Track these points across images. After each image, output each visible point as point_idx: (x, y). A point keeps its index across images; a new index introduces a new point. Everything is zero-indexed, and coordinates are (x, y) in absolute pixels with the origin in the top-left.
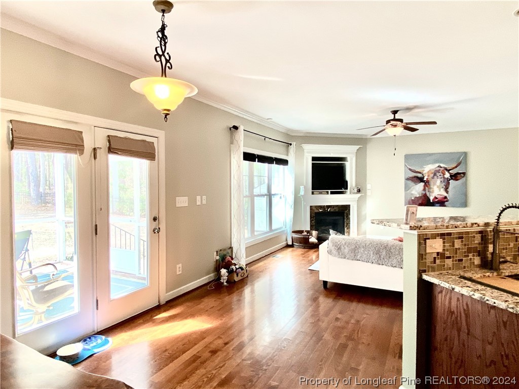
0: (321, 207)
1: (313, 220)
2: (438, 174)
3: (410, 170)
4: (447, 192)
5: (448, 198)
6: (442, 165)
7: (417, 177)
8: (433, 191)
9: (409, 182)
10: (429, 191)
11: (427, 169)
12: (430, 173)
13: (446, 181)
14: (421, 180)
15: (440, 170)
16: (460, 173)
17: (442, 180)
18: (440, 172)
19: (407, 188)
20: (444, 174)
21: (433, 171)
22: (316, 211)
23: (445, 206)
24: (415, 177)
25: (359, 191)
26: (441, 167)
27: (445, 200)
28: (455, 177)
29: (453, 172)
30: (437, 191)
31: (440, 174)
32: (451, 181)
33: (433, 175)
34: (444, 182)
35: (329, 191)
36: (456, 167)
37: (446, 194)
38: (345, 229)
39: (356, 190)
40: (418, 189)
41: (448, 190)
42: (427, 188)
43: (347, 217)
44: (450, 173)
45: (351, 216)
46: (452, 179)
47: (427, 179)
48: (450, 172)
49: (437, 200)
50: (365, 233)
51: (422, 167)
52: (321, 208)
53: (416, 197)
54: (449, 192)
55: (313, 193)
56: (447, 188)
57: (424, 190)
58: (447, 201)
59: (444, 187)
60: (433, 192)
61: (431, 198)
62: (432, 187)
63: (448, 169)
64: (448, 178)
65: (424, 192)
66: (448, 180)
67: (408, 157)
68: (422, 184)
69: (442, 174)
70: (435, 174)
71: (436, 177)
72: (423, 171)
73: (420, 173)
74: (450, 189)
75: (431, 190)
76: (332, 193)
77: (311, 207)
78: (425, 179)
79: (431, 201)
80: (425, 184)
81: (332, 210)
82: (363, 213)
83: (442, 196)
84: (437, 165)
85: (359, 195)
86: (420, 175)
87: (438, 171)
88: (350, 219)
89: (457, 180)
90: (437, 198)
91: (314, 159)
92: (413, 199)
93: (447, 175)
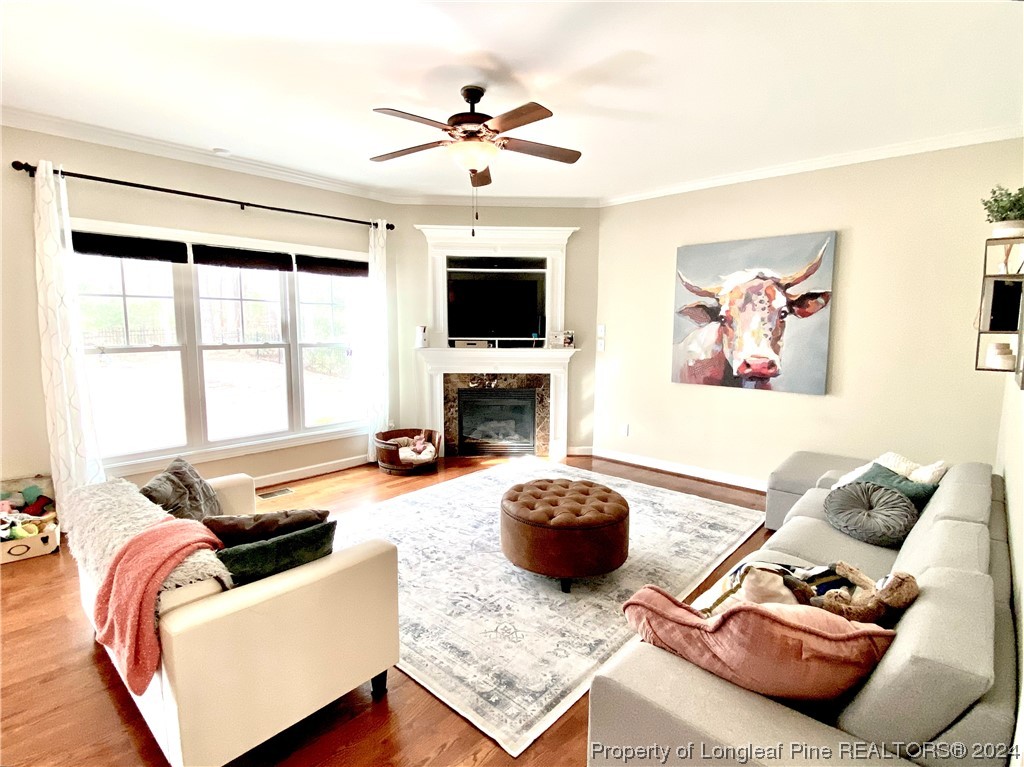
0: (473, 377)
1: (452, 407)
2: (756, 299)
3: (689, 287)
4: (776, 350)
5: (779, 367)
6: (768, 273)
7: (703, 307)
8: (741, 345)
9: (687, 321)
10: (730, 345)
11: (729, 285)
12: (735, 295)
13: (776, 317)
14: (713, 314)
15: (761, 286)
16: (814, 296)
17: (765, 314)
18: (762, 291)
19: (679, 335)
20: (771, 298)
21: (744, 291)
22: (462, 386)
23: (767, 388)
24: (698, 306)
25: (570, 341)
26: (764, 279)
27: (771, 371)
28: (800, 305)
29: (796, 292)
30: (749, 346)
31: (760, 298)
32: (790, 319)
33: (742, 301)
34: (770, 320)
35: (497, 339)
36: (806, 277)
37: (772, 356)
38: (537, 430)
39: (562, 339)
40: (703, 339)
41: (779, 343)
42: (725, 338)
43: (541, 401)
44: (786, 295)
45: (552, 400)
46: (792, 311)
47: (727, 311)
48: (788, 291)
49: (748, 371)
50: (589, 441)
51: (717, 279)
52: (474, 379)
53: (698, 361)
54: (782, 350)
55: (452, 344)
56: (779, 338)
57: (720, 341)
58: (775, 375)
59: (770, 334)
60: (740, 349)
61: (736, 366)
62: (738, 332)
63: (784, 282)
64: (781, 311)
65: (719, 349)
66: (782, 315)
67: (685, 254)
68: (715, 325)
69: (766, 299)
70: (748, 300)
71: (749, 306)
72: (720, 289)
73: (711, 295)
74: (784, 342)
75: (736, 343)
76: (503, 345)
77: (445, 375)
78: (722, 313)
79: (735, 373)
80: (722, 325)
81: (502, 386)
82: (585, 396)
83: (761, 361)
84: (755, 272)
85: (570, 351)
86: (710, 302)
87: (757, 290)
88: (548, 407)
89: (805, 315)
90: (748, 366)
91: (453, 262)
92: (691, 364)
93: (780, 302)
